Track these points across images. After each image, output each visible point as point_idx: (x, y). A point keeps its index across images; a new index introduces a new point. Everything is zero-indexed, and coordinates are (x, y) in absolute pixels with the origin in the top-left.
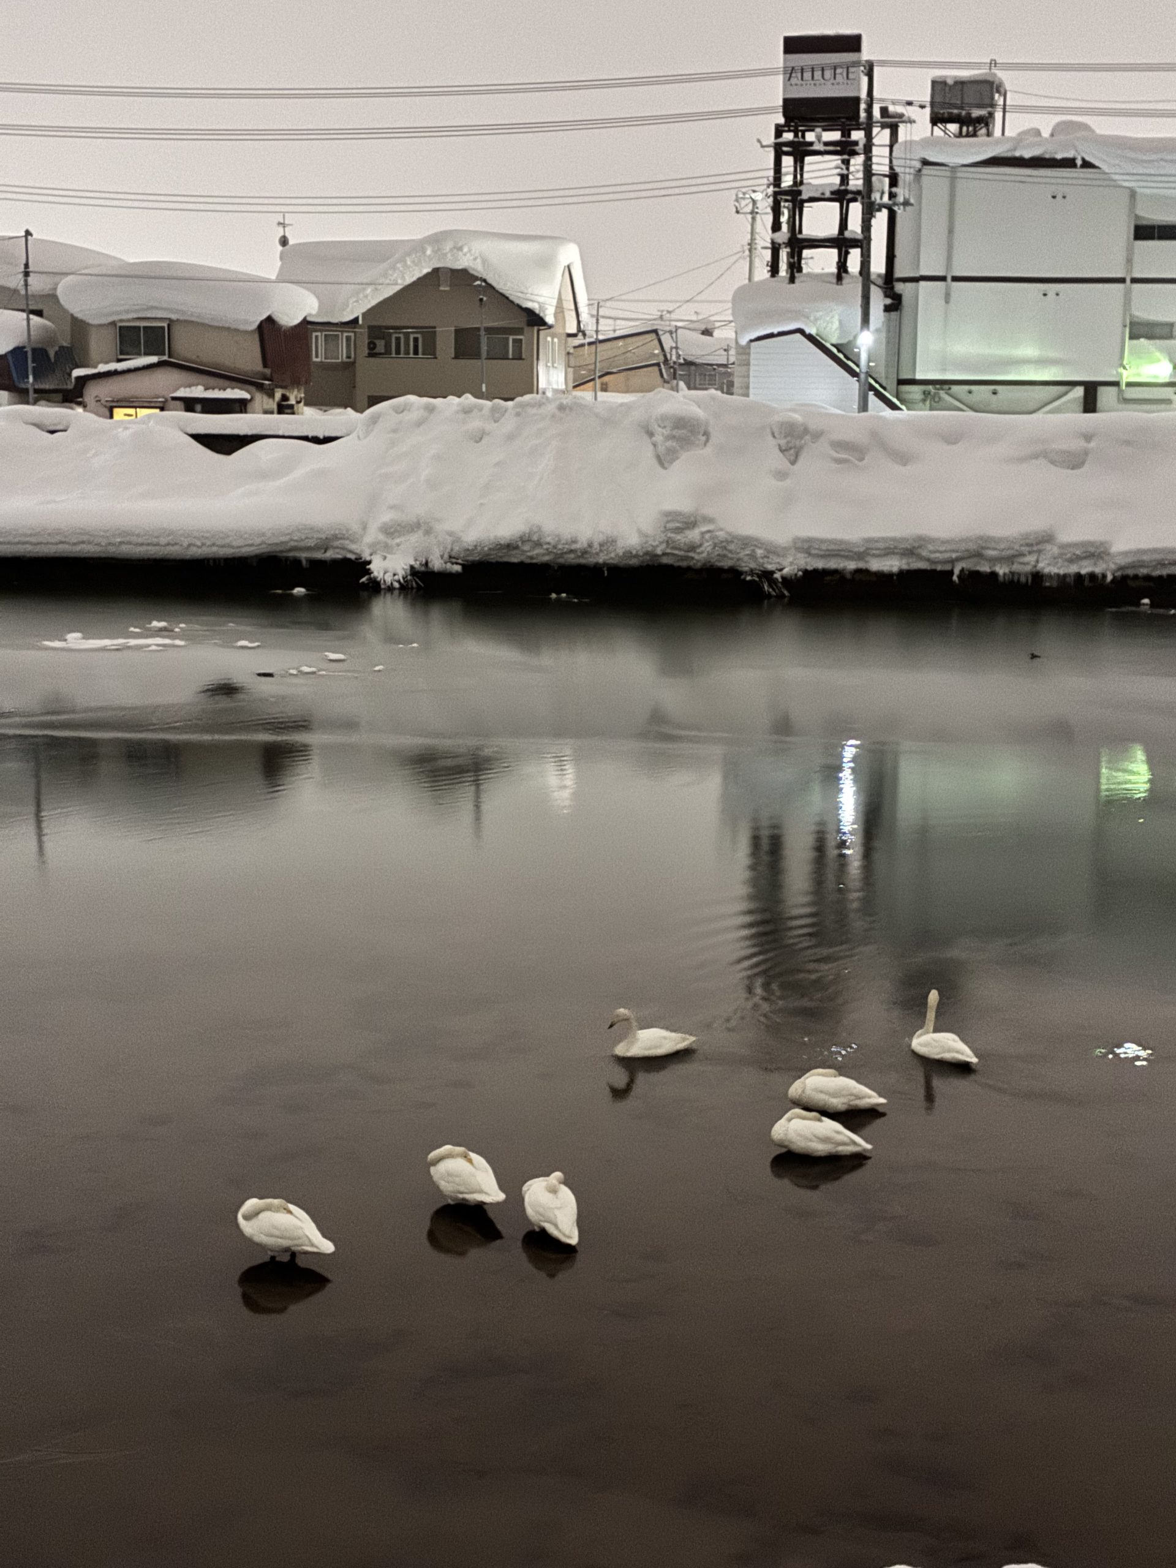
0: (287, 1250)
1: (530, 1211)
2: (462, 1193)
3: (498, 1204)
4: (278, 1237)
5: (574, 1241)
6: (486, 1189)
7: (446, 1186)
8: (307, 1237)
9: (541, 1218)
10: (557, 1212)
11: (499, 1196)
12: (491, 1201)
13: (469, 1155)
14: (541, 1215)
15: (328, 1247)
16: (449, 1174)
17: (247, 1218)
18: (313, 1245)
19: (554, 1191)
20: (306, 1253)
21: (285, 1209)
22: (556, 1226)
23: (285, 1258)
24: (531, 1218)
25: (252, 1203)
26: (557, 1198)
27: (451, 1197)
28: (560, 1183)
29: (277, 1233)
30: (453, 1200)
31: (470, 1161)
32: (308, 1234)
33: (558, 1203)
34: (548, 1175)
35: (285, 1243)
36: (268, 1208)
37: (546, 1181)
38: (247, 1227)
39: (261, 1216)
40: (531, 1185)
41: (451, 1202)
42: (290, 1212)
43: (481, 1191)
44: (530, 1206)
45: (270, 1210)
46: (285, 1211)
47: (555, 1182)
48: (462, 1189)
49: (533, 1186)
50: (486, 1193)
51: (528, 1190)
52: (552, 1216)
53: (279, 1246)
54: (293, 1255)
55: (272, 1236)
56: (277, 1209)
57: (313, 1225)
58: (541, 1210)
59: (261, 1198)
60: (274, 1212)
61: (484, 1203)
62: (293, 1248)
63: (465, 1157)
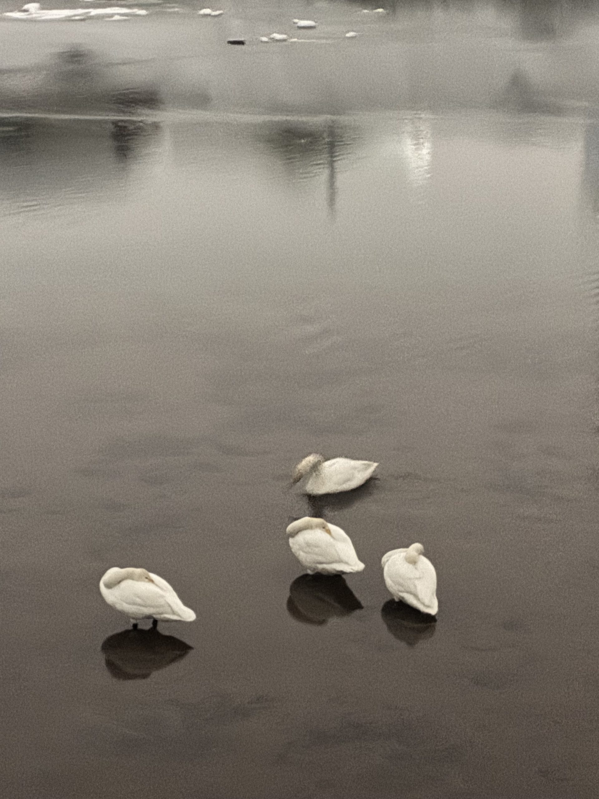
0: (149, 617)
1: (389, 581)
2: (321, 563)
3: (358, 573)
4: (140, 605)
5: (433, 610)
6: (345, 558)
7: (305, 557)
8: (170, 606)
9: (401, 588)
10: (417, 582)
11: (359, 566)
12: (352, 571)
13: (327, 526)
14: (400, 585)
15: (189, 615)
16: (308, 545)
17: (109, 586)
18: (174, 613)
19: (413, 562)
20: (168, 621)
21: (147, 578)
22: (416, 596)
23: (147, 626)
24: (391, 589)
25: (113, 572)
26: (416, 568)
27: (310, 568)
28: (420, 554)
29: (138, 600)
30: (312, 571)
31: (329, 532)
32: (170, 602)
33: (417, 574)
34: (407, 546)
35: (147, 611)
36: (129, 577)
37: (406, 551)
38: (109, 595)
39: (124, 584)
40: (390, 556)
41: (309, 572)
42: (152, 581)
43: (340, 561)
44: (390, 577)
45: (133, 579)
46: (147, 580)
47: (415, 554)
48: (320, 559)
49: (393, 557)
50: (347, 563)
51: (388, 561)
52: (412, 587)
53: (142, 614)
54: (155, 622)
55: (134, 604)
56: (139, 578)
57: (174, 594)
58: (401, 581)
59: (122, 567)
60: (137, 581)
61: (343, 573)
62: (154, 616)
63: (324, 528)
